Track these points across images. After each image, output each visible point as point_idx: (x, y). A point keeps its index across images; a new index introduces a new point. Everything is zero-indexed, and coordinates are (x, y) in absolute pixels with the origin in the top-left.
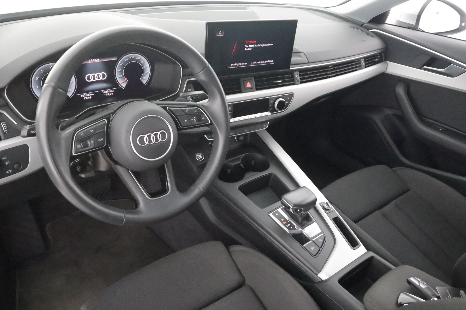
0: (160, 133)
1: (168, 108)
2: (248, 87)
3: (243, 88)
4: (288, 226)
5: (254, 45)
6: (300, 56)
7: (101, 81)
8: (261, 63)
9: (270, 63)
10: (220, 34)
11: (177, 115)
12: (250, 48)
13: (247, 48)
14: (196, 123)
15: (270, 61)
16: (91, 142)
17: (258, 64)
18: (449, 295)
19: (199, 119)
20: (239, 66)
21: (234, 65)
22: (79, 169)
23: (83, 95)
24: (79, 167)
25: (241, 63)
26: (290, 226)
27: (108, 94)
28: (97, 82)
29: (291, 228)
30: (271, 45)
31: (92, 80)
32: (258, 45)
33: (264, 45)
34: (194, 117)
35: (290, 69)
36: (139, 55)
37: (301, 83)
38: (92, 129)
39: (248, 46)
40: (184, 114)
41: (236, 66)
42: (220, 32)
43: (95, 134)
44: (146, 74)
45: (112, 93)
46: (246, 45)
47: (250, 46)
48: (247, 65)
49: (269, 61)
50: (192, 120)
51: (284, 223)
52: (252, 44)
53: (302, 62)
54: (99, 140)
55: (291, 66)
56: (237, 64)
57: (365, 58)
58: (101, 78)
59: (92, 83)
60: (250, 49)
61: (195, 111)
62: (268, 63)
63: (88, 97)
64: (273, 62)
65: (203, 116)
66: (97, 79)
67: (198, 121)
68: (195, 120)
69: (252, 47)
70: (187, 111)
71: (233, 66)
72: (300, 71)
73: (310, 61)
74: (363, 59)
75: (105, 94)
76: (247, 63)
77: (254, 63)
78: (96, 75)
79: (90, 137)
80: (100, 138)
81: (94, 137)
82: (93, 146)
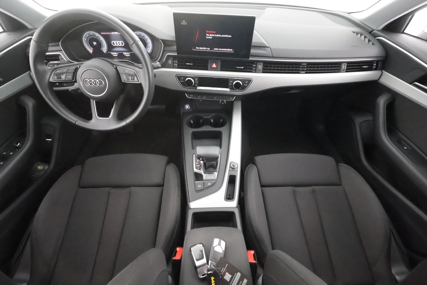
0: (98, 81)
1: (118, 67)
2: (214, 67)
3: (210, 67)
4: (197, 166)
5: (214, 35)
6: (265, 50)
7: (121, 47)
8: (221, 50)
9: (230, 51)
10: (184, 23)
12: (210, 36)
13: (208, 36)
15: (230, 50)
16: (63, 77)
17: (219, 50)
18: (225, 268)
23: (112, 53)
25: (204, 48)
26: (198, 167)
27: (127, 55)
28: (118, 47)
29: (198, 168)
30: (230, 36)
31: (115, 45)
32: (218, 35)
33: (223, 36)
35: (250, 59)
36: (143, 33)
37: (263, 72)
39: (209, 35)
40: (124, 73)
41: (201, 49)
42: (184, 21)
44: (149, 46)
45: (129, 55)
46: (207, 34)
47: (211, 35)
48: (209, 50)
49: (228, 50)
51: (197, 163)
52: (212, 34)
53: (268, 56)
55: (250, 57)
57: (348, 63)
58: (121, 45)
59: (116, 47)
60: (211, 38)
61: (131, 73)
62: (228, 51)
63: (115, 55)
64: (232, 51)
66: (118, 45)
67: (132, 80)
69: (212, 36)
70: (126, 72)
71: (197, 49)
72: (265, 63)
73: (274, 56)
74: (346, 64)
75: (125, 55)
76: (209, 48)
77: (215, 49)
78: (117, 42)
79: (63, 74)
80: (70, 76)
81: (65, 74)
82: (64, 79)
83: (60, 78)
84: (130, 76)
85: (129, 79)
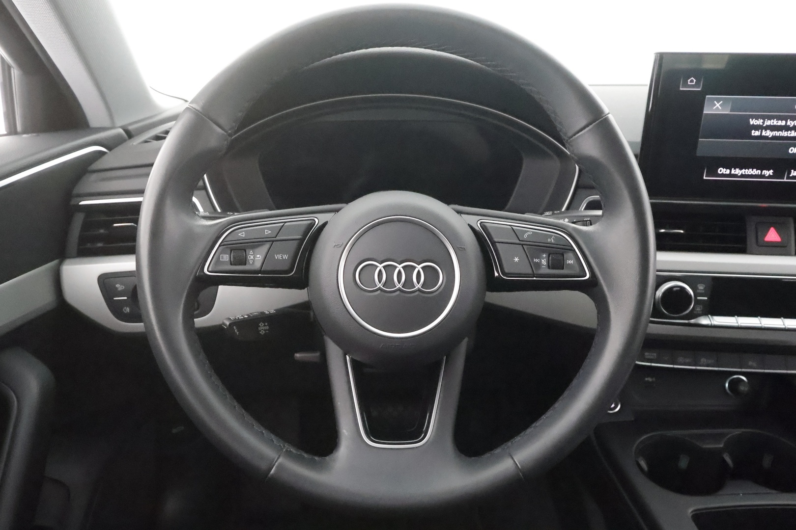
0: (423, 268)
1: (481, 223)
2: (768, 242)
3: (754, 240)
10: (691, 86)
11: (496, 240)
14: (544, 270)
16: (258, 256)
19: (557, 263)
20: (742, 176)
21: (728, 172)
22: (265, 330)
24: (265, 326)
25: (751, 170)
34: (544, 256)
38: (268, 229)
40: (518, 241)
41: (735, 176)
42: (692, 81)
43: (273, 241)
50: (536, 260)
54: (278, 257)
56: (738, 172)
61: (549, 240)
65: (571, 255)
67: (554, 268)
68: (544, 262)
70: (526, 236)
71: (723, 175)
76: (771, 171)
77: (794, 173)
79: (256, 244)
80: (283, 253)
81: (267, 246)
82: (257, 265)
83: (244, 262)
84: (544, 252)
85: (538, 265)
